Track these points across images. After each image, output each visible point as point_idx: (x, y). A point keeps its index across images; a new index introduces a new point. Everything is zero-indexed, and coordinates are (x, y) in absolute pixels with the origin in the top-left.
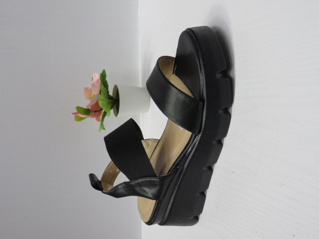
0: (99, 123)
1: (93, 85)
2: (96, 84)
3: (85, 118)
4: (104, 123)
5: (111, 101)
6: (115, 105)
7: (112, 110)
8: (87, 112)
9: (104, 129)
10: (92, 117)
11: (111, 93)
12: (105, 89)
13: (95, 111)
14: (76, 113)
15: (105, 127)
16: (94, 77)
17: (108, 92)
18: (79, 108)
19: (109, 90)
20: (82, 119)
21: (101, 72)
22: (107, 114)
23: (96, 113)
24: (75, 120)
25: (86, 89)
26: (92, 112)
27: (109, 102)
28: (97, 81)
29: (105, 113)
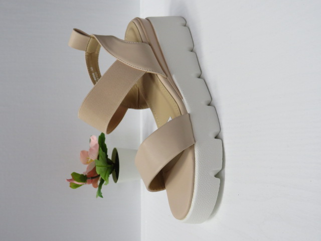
0: (97, 189)
1: (91, 149)
2: (93, 148)
3: (81, 185)
4: (102, 190)
5: (109, 166)
6: (114, 170)
7: (111, 176)
8: (84, 179)
9: (102, 197)
10: (89, 183)
11: (110, 157)
12: (104, 153)
13: (92, 178)
14: (71, 180)
15: (103, 195)
16: (92, 139)
17: (107, 156)
18: (75, 175)
19: (108, 154)
20: (77, 186)
21: (100, 135)
22: (105, 182)
23: (94, 180)
24: (71, 186)
25: (83, 152)
26: (89, 178)
27: (108, 168)
28: (95, 146)
29: (102, 181)
